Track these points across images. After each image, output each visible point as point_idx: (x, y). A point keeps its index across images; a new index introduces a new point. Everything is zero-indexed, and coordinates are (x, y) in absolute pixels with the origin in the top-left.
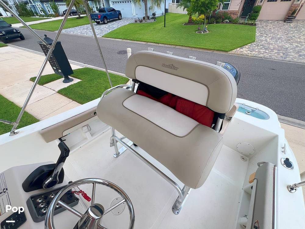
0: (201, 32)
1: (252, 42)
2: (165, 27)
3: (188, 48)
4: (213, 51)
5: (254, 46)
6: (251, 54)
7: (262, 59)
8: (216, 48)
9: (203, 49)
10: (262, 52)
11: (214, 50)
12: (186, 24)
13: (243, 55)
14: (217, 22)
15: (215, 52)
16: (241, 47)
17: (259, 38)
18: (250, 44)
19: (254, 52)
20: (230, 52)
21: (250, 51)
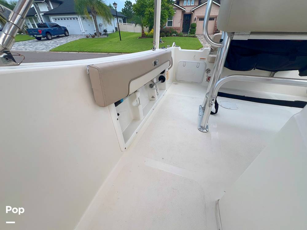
1: (201, 48)
2: (121, 40)
12: (140, 38)
14: (167, 36)
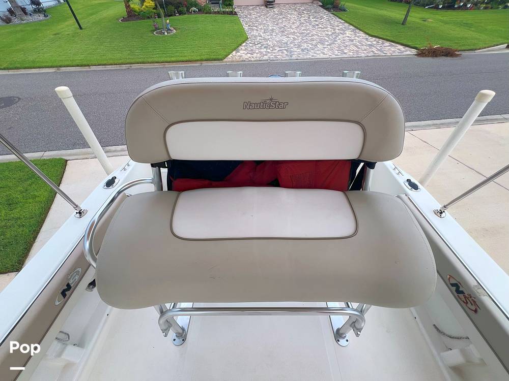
0: (164, 33)
1: (246, 40)
2: (81, 28)
3: (156, 65)
4: (199, 62)
5: (251, 45)
6: (253, 57)
7: (269, 62)
8: (204, 57)
9: (183, 62)
10: (265, 53)
11: (202, 60)
12: (125, 19)
13: (244, 61)
14: (180, 13)
15: (205, 63)
17: (250, 33)
18: (244, 44)
19: (255, 55)
20: (225, 60)
21: (251, 54)
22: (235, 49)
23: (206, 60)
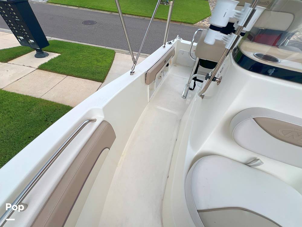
1: (209, 16)
4: (180, 23)
8: (183, 21)
11: (181, 22)
16: (203, 20)
17: (213, 12)
18: (208, 18)
20: (195, 24)
22: (202, 20)
23: (184, 23)
